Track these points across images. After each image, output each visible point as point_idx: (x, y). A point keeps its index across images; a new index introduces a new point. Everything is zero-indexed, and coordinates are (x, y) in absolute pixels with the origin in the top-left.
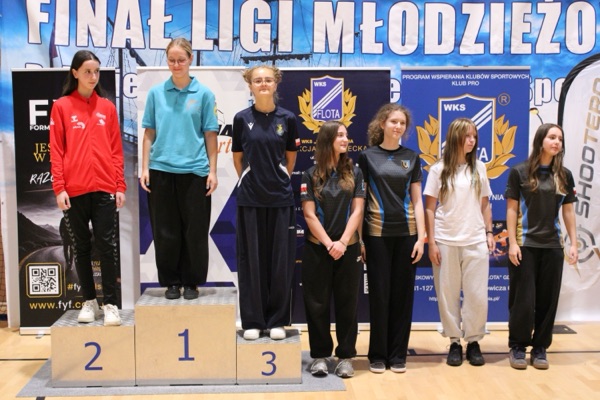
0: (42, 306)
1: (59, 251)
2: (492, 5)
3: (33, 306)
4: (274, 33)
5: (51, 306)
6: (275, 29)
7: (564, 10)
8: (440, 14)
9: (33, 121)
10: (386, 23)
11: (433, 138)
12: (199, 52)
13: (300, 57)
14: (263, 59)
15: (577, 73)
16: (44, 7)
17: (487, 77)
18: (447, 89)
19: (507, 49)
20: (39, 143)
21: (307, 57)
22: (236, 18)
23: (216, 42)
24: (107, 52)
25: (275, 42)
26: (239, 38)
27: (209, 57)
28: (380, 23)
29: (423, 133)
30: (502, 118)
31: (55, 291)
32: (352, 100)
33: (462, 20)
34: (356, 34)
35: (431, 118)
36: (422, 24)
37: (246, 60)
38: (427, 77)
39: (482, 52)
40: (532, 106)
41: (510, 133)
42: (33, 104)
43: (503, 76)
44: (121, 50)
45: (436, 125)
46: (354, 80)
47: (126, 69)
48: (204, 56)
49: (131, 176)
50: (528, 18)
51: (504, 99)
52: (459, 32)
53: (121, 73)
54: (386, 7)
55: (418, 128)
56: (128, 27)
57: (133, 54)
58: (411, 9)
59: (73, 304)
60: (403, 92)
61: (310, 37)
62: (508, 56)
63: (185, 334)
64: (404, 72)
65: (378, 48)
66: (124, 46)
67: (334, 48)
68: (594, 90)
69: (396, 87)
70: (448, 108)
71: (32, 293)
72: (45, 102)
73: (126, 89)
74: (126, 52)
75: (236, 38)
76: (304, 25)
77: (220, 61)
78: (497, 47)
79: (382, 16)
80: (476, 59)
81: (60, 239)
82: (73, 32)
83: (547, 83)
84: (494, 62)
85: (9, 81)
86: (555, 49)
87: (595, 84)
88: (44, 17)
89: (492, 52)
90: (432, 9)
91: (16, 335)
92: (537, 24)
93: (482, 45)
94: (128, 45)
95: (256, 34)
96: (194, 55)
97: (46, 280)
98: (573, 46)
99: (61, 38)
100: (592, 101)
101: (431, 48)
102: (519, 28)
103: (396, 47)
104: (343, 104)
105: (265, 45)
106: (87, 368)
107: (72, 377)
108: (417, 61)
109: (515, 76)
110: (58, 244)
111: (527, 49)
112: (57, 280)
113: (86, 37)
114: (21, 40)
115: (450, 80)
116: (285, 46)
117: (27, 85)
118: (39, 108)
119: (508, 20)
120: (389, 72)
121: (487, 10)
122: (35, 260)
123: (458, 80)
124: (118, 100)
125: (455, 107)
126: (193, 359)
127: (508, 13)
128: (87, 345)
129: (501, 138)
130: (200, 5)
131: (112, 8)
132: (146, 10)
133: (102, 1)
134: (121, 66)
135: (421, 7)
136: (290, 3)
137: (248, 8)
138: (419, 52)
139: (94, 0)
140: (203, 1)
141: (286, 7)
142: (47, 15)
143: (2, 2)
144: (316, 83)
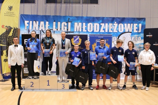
0: (26, 75)
3: (24, 75)
5: (28, 75)
6: (68, 27)
7: (118, 25)
8: (97, 25)
9: (25, 43)
10: (87, 26)
11: (95, 47)
12: (54, 31)
13: (72, 32)
15: (120, 36)
16: (28, 23)
17: (104, 36)
18: (97, 38)
21: (73, 32)
22: (61, 25)
23: (57, 29)
24: (38, 31)
25: (68, 29)
28: (86, 26)
29: (93, 46)
30: (107, 43)
31: (28, 73)
32: (81, 40)
33: (100, 26)
34: (82, 28)
35: (95, 43)
36: (93, 27)
38: (94, 36)
39: (104, 32)
40: (112, 41)
41: (108, 46)
42: (25, 40)
43: (107, 36)
44: (41, 31)
45: (95, 44)
46: (81, 36)
48: (55, 32)
49: (42, 53)
51: (107, 40)
52: (100, 28)
54: (87, 24)
55: (92, 45)
56: (42, 27)
57: (43, 31)
58: (91, 24)
60: (90, 39)
61: (74, 29)
62: (108, 32)
63: (48, 81)
64: (90, 35)
65: (86, 31)
66: (41, 30)
67: (78, 31)
69: (89, 37)
70: (98, 41)
73: (41, 38)
74: (42, 31)
75: (61, 29)
76: (73, 27)
78: (106, 31)
79: (86, 25)
82: (33, 27)
83: (115, 37)
85: (21, 36)
86: (117, 31)
87: (123, 38)
89: (106, 32)
90: (95, 24)
92: (113, 27)
94: (42, 30)
95: (64, 28)
96: (53, 32)
98: (120, 31)
99: (30, 29)
101: (95, 31)
102: (110, 28)
103: (89, 31)
105: (66, 30)
106: (31, 86)
107: (29, 88)
108: (93, 33)
109: (109, 36)
111: (112, 31)
113: (35, 28)
114: (24, 29)
115: (98, 37)
116: (69, 30)
117: (24, 37)
118: (26, 41)
119: (108, 26)
120: (87, 35)
121: (105, 25)
122: (25, 67)
124: (40, 40)
125: (99, 41)
126: (50, 85)
128: (31, 82)
130: (54, 23)
131: (39, 23)
132: (45, 24)
133: (37, 22)
134: (41, 34)
135: (93, 24)
136: (70, 23)
137: (63, 24)
138: (93, 32)
139: (36, 22)
140: (55, 22)
141: (69, 24)
142: (28, 25)
143: (20, 22)
144: (75, 37)
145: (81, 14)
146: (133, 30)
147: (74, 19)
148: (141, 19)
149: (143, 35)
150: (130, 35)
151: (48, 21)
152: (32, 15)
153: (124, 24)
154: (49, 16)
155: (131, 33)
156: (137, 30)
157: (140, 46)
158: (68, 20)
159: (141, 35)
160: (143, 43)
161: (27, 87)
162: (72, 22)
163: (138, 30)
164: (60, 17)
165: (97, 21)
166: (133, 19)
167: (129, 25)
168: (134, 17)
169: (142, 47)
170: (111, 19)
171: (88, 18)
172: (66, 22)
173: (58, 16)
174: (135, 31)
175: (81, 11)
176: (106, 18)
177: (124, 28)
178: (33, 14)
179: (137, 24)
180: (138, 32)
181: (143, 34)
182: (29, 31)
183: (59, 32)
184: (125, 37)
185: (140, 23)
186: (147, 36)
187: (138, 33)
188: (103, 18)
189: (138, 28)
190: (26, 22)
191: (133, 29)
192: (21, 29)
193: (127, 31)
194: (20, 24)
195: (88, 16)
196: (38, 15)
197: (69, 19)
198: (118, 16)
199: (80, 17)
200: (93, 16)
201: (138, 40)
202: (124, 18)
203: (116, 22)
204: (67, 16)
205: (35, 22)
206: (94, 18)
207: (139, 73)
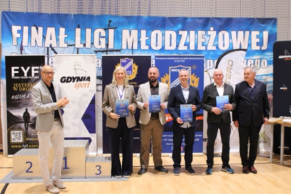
0: (16, 147)
1: (23, 125)
2: (191, 32)
3: (13, 147)
4: (107, 41)
5: (20, 146)
6: (107, 40)
7: (217, 34)
8: (171, 35)
9: (13, 75)
10: (150, 38)
11: (167, 82)
12: (78, 49)
13: (117, 51)
14: (103, 51)
15: (222, 58)
16: (19, 32)
17: (188, 59)
18: (173, 63)
19: (196, 48)
20: (15, 83)
21: (120, 51)
22: (92, 36)
23: (85, 45)
24: (43, 49)
25: (107, 45)
26: (93, 43)
27: (82, 51)
28: (148, 38)
29: (163, 80)
30: (194, 74)
31: (21, 141)
32: (136, 67)
33: (179, 37)
34: (138, 42)
35: (167, 74)
36: (164, 38)
37: (96, 52)
38: (165, 59)
39: (187, 49)
40: (205, 70)
41: (197, 80)
42: (13, 68)
43: (194, 58)
44: (48, 48)
45: (168, 77)
46: (137, 60)
47: (50, 55)
48: (80, 50)
50: (204, 37)
51: (194, 67)
52: (178, 42)
53: (48, 57)
54: (150, 32)
55: (161, 78)
56: (51, 39)
57: (53, 49)
58: (159, 32)
59: (28, 146)
60: (155, 64)
61: (121, 43)
62: (196, 51)
63: (65, 158)
64: (156, 57)
65: (147, 47)
66: (49, 46)
67: (130, 47)
68: (228, 64)
69: (153, 62)
70: (173, 70)
71: (12, 141)
72: (18, 68)
73: (50, 63)
74: (50, 49)
75: (92, 43)
76: (118, 39)
77: (86, 52)
78: (192, 47)
79: (148, 35)
80: (184, 51)
81: (23, 120)
82: (30, 41)
83: (211, 61)
84: (191, 53)
85: (4, 59)
86: (214, 48)
87: (229, 62)
88: (19, 35)
89: (190, 49)
90: (168, 33)
91: (6, 158)
93: (186, 47)
94: (51, 46)
95: (100, 42)
96: (76, 50)
97: (18, 136)
98: (221, 47)
99: (25, 43)
100: (228, 68)
102: (201, 41)
103: (154, 47)
104: (133, 69)
105: (103, 46)
106: (27, 172)
107: (22, 175)
108: (162, 52)
109: (198, 59)
110: (22, 122)
111: (204, 48)
112: (22, 136)
113: (35, 43)
114: (9, 44)
115: (174, 60)
116: (111, 47)
117: (11, 61)
118: (15, 70)
119: (196, 37)
120: (150, 57)
121: (189, 33)
122: (13, 129)
123: (177, 60)
125: (176, 70)
126: (68, 168)
127: (196, 35)
128: (27, 163)
129: (193, 82)
130: (78, 31)
131: (45, 32)
132: (57, 33)
133: (41, 29)
134: (48, 54)
135: (163, 32)
136: (113, 30)
137: (97, 32)
138: (163, 49)
139: (37, 29)
140: (80, 29)
141: (111, 32)
142: (20, 34)
143: (2, 29)
144: (122, 61)
145: (136, 10)
146: (250, 45)
147: (121, 21)
148: (268, 21)
149: (273, 57)
150: (243, 55)
151: (63, 27)
152: (28, 14)
153: (229, 31)
154: (66, 15)
155: (245, 52)
156: (258, 44)
157: (265, 80)
158: (109, 25)
159: (268, 56)
160: (272, 72)
161: (19, 174)
162: (116, 28)
163: (260, 44)
164: (91, 17)
165: (172, 25)
166: (251, 21)
167: (241, 33)
168: (252, 17)
169: (270, 82)
170: (202, 21)
171: (152, 20)
172: (105, 29)
173: (85, 15)
174: (255, 47)
175: (136, 4)
176: (191, 20)
177: (231, 41)
178: (29, 11)
179: (259, 32)
180: (261, 48)
181: (272, 54)
182: (22, 49)
183: (88, 51)
184: (232, 61)
185: (264, 29)
186: (281, 57)
187: (262, 52)
188: (185, 19)
189: (262, 39)
190: (15, 29)
191: (250, 42)
192: (3, 45)
193: (236, 47)
194: (2, 33)
195: (151, 15)
196: (42, 12)
197: (110, 23)
198: (217, 14)
199: (135, 16)
200: (164, 15)
201: (260, 66)
202: (231, 19)
203: (212, 29)
204: (105, 15)
205: (35, 27)
206: (164, 19)
207: (264, 138)
